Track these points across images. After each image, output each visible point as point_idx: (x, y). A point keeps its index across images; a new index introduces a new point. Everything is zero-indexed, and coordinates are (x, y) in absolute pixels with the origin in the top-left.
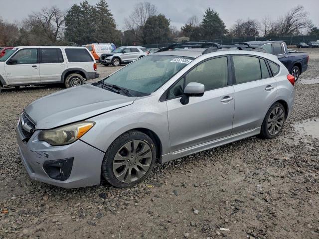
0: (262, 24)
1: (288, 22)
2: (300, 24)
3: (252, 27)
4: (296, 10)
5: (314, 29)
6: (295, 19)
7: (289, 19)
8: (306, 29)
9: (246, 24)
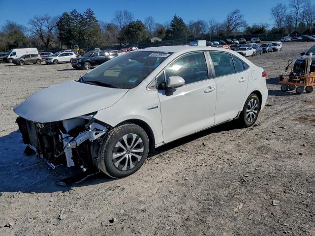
0: (209, 24)
1: (229, 23)
2: (238, 24)
3: (201, 26)
4: (234, 13)
5: (248, 28)
6: (234, 20)
7: (229, 20)
8: (243, 28)
9: (196, 24)
